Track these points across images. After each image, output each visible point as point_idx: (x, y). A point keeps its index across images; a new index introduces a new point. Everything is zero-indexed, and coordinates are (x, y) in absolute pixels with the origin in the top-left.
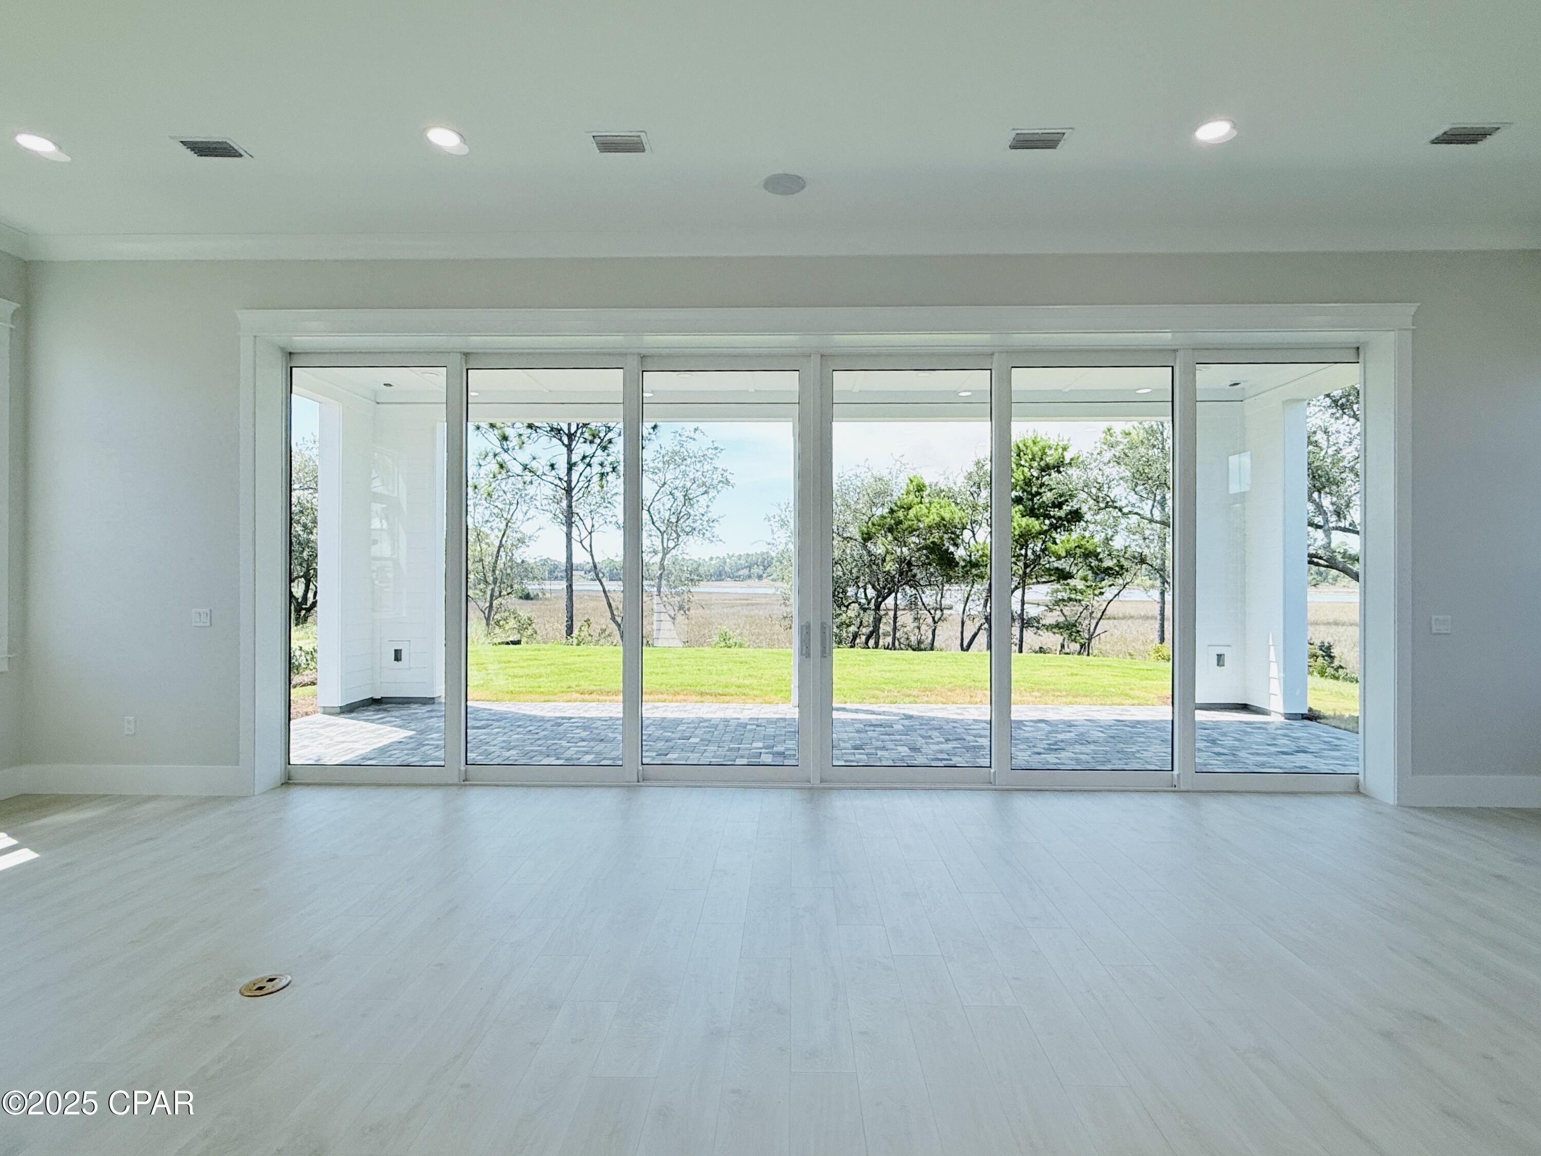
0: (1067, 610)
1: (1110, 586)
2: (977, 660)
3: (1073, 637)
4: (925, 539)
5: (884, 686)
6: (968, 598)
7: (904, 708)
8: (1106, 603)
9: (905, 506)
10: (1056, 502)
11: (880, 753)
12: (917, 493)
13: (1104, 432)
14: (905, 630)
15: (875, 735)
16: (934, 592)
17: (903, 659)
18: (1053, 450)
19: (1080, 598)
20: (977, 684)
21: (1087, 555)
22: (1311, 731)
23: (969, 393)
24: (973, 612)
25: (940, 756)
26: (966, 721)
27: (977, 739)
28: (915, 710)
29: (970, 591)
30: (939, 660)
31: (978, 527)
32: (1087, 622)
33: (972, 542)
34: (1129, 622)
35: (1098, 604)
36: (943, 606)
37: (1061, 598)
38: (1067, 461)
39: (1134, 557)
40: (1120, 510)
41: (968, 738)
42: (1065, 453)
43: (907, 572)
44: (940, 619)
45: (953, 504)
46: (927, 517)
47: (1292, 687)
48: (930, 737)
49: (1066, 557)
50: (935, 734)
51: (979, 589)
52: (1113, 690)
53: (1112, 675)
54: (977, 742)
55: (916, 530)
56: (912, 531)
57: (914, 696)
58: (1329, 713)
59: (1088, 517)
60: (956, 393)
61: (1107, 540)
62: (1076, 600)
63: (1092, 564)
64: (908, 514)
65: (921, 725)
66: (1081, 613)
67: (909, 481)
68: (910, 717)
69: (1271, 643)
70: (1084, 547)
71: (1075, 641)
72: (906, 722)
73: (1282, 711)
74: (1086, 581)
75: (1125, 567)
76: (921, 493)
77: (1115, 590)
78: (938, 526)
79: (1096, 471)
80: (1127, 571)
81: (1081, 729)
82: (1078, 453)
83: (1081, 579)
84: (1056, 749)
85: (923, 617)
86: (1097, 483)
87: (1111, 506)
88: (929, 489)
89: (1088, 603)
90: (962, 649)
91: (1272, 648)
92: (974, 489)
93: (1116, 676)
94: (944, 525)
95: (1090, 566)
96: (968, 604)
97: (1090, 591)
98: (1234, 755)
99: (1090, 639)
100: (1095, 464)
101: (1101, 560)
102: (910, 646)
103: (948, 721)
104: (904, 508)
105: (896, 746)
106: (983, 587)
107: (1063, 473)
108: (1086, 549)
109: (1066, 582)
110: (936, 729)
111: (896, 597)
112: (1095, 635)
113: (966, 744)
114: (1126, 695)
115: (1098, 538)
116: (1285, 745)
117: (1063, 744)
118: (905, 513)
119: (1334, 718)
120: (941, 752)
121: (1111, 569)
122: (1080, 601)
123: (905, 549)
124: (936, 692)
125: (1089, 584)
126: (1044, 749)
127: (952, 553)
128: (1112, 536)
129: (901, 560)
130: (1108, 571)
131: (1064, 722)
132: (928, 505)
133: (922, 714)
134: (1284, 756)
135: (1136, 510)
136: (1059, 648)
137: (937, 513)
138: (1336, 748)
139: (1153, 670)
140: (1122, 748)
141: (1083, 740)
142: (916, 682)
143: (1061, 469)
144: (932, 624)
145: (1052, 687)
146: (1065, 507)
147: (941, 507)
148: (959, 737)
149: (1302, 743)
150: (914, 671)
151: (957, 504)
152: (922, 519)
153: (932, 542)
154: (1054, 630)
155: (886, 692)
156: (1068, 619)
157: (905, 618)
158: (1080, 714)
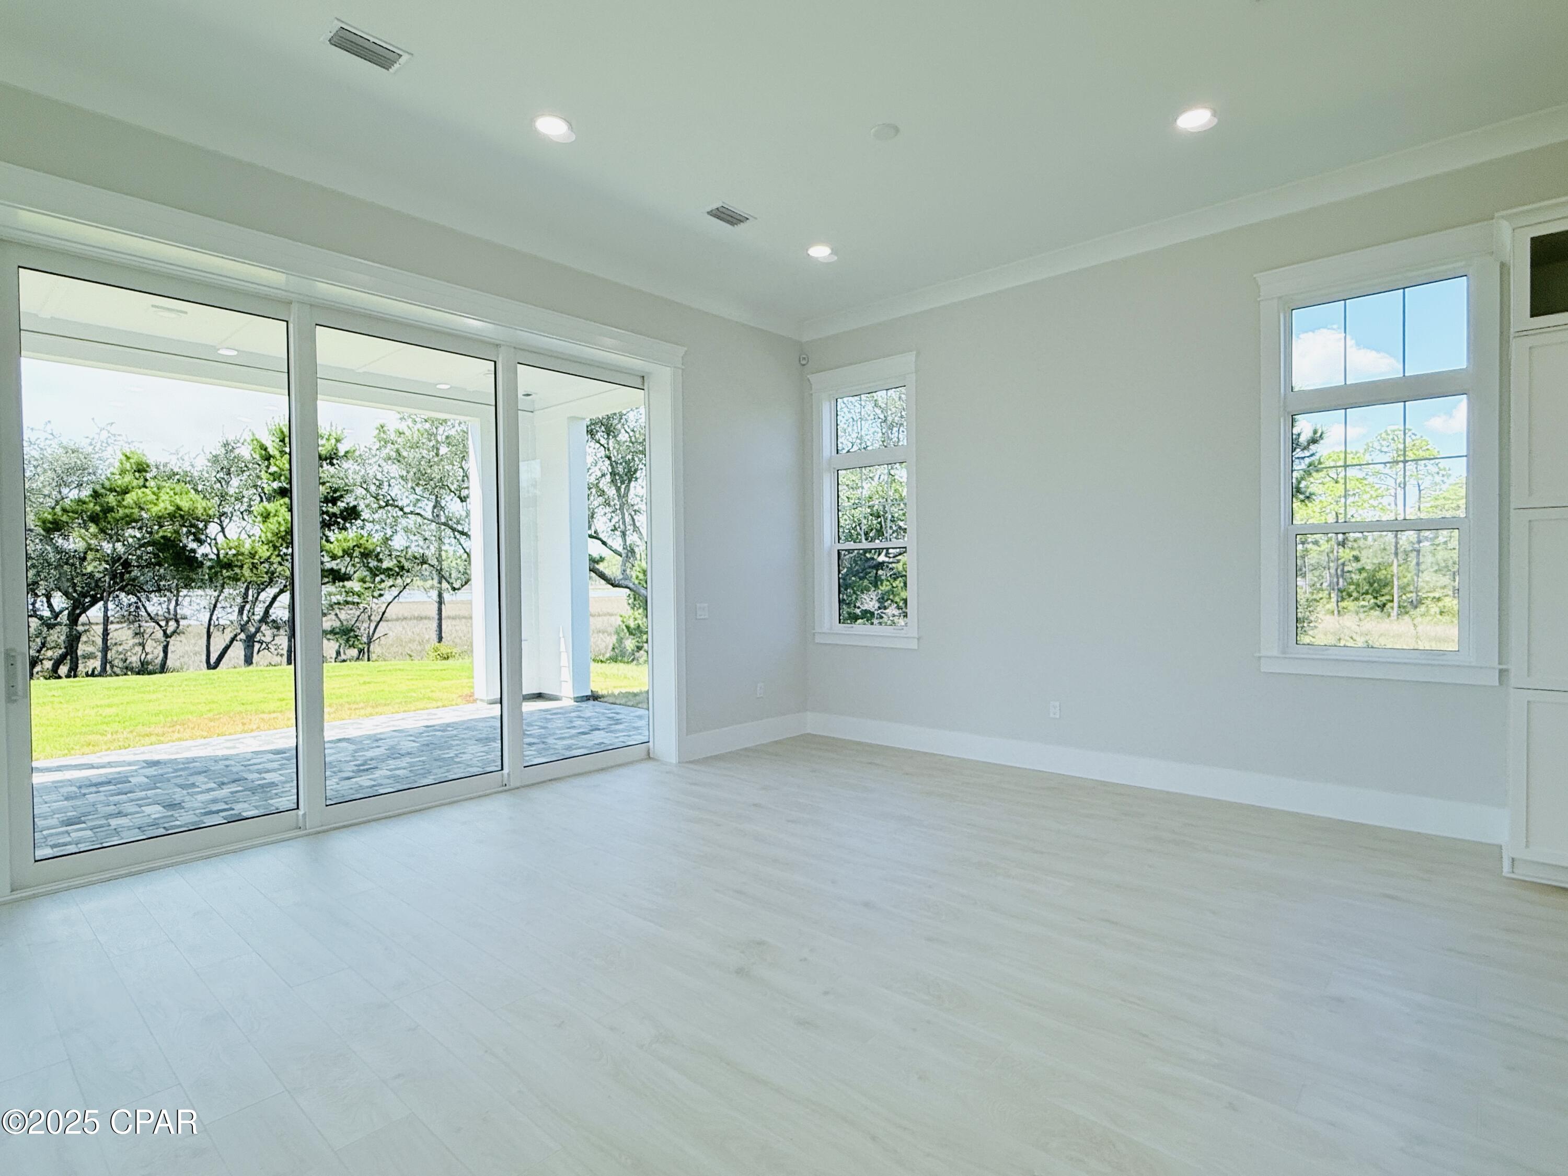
0: (343, 616)
1: (391, 587)
2: (241, 679)
3: (351, 643)
4: (151, 533)
5: (104, 727)
6: (215, 606)
7: (143, 753)
8: (386, 605)
9: (118, 489)
10: (329, 496)
11: (114, 822)
12: (137, 474)
13: (377, 428)
14: (120, 649)
15: (101, 797)
16: (165, 599)
17: (129, 688)
18: (325, 439)
19: (359, 601)
20: (249, 707)
21: (366, 555)
22: (597, 710)
23: (235, 353)
24: (222, 622)
25: (215, 807)
26: (242, 756)
27: (263, 775)
28: (161, 752)
29: (219, 596)
30: (186, 683)
31: (227, 520)
32: (366, 625)
33: (220, 538)
34: (404, 623)
35: (377, 605)
36: (179, 616)
37: (336, 601)
38: (341, 453)
39: (416, 558)
40: (401, 509)
41: (251, 776)
42: (339, 445)
43: (122, 574)
44: (174, 632)
45: (192, 491)
46: (155, 504)
47: (580, 673)
48: (193, 785)
49: (343, 557)
50: (200, 779)
51: (230, 594)
52: (415, 695)
53: (408, 679)
54: (265, 779)
55: (136, 521)
56: (130, 520)
57: (157, 735)
58: (605, 692)
59: (365, 515)
60: (215, 349)
61: (386, 540)
62: (353, 603)
63: (371, 565)
64: (123, 500)
65: (176, 771)
66: (359, 616)
67: (124, 458)
68: (156, 763)
69: (561, 635)
70: (363, 547)
71: (353, 646)
72: (152, 771)
73: (572, 696)
74: (365, 582)
75: (406, 568)
76: (144, 474)
77: (395, 591)
78: (172, 516)
79: (376, 467)
80: (408, 571)
81: (390, 742)
82: (354, 446)
83: (359, 581)
84: (367, 770)
85: (149, 631)
86: (377, 479)
87: (392, 505)
88: (155, 470)
89: (367, 606)
90: (209, 667)
91: (562, 640)
92: (221, 475)
93: (412, 679)
94: (177, 515)
95: (368, 566)
96: (216, 612)
97: (367, 593)
98: (543, 743)
99: (369, 643)
100: (374, 460)
101: (380, 561)
102: (128, 669)
103: (216, 760)
104: (116, 491)
105: (140, 806)
106: (238, 591)
107: (337, 466)
108: (365, 548)
109: (341, 584)
110: (200, 773)
111: (106, 609)
112: (374, 638)
113: (250, 785)
114: (429, 698)
115: (377, 538)
116: (581, 726)
117: (373, 761)
118: (119, 498)
119: (608, 695)
120: (215, 801)
121: (391, 570)
122: (358, 603)
123: (119, 545)
124: (191, 726)
125: (368, 585)
126: (353, 772)
127: (194, 551)
128: (391, 536)
129: (115, 559)
130: (388, 572)
131: (369, 737)
132: (155, 489)
133: (173, 757)
134: (583, 736)
135: (418, 511)
136: (334, 655)
137: (171, 501)
138: (618, 722)
139: (448, 669)
140: (439, 755)
141: (394, 753)
142: (157, 715)
143: (335, 461)
144: (163, 639)
145: (346, 700)
146: (339, 503)
147: (175, 494)
148: (236, 777)
149: (594, 722)
150: (150, 701)
151: (196, 491)
152: (146, 507)
153: (163, 537)
154: (329, 636)
155: (109, 736)
156: (345, 623)
157: (122, 634)
158: (384, 725)
